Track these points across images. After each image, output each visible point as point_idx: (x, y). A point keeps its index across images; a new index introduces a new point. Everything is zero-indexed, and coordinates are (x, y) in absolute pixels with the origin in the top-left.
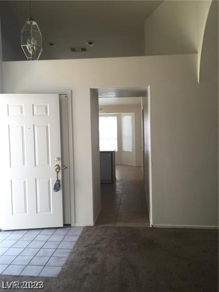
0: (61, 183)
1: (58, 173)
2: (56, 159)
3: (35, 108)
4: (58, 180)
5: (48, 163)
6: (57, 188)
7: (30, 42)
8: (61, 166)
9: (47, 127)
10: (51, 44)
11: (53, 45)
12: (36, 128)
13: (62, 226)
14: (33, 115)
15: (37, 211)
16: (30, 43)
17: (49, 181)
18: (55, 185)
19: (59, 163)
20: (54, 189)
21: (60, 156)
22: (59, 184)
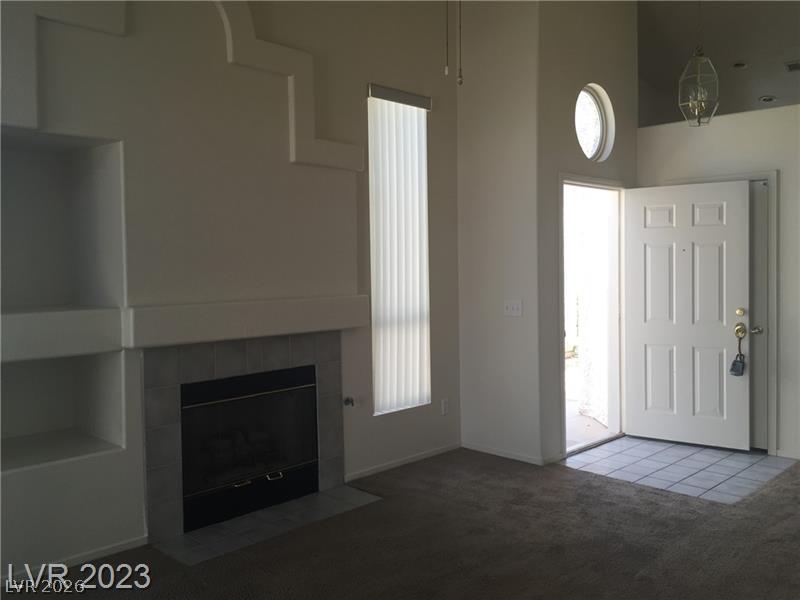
0: (747, 360)
1: (741, 339)
2: (738, 312)
3: (697, 211)
4: (741, 355)
5: (721, 318)
6: (738, 368)
7: (696, 95)
8: (747, 325)
9: (721, 249)
10: (737, 65)
11: (743, 65)
12: (697, 249)
13: (747, 448)
14: (693, 224)
15: (694, 410)
16: (695, 99)
17: (721, 355)
18: (735, 364)
19: (746, 321)
20: (732, 370)
21: (746, 306)
22: (742, 362)
